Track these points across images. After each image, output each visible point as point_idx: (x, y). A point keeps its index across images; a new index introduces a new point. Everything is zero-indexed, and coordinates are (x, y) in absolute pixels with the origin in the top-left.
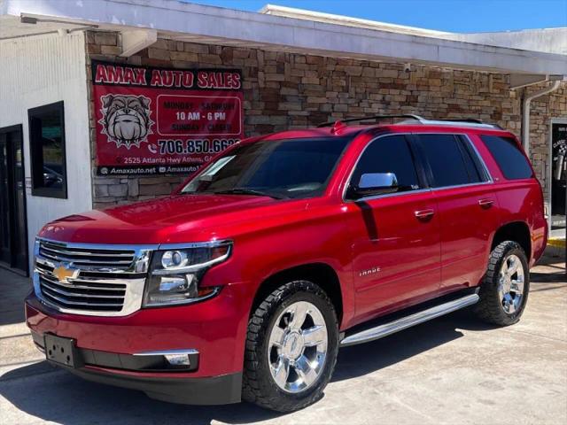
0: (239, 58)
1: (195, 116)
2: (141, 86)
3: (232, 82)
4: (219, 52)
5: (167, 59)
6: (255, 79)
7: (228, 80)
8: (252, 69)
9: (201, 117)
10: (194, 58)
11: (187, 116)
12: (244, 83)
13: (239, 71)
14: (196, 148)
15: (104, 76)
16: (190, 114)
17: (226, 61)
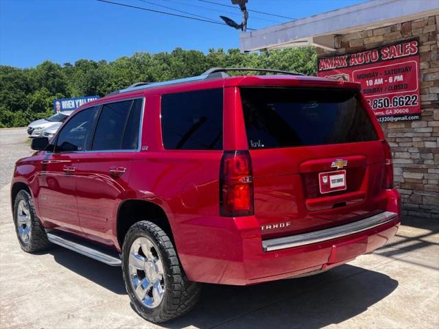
0: (417, 28)
1: (379, 81)
2: (343, 67)
3: (410, 49)
4: (399, 28)
5: (362, 45)
6: (434, 42)
7: (406, 49)
8: (431, 34)
9: (383, 81)
10: (381, 39)
11: (374, 82)
12: (421, 47)
13: (416, 39)
14: (378, 105)
15: (324, 66)
16: (376, 80)
17: (405, 34)
